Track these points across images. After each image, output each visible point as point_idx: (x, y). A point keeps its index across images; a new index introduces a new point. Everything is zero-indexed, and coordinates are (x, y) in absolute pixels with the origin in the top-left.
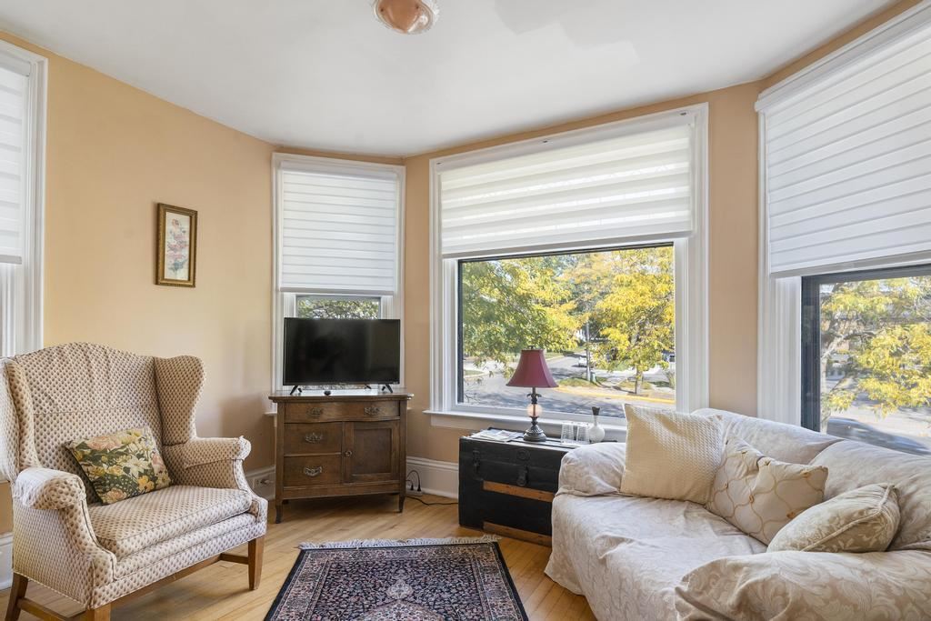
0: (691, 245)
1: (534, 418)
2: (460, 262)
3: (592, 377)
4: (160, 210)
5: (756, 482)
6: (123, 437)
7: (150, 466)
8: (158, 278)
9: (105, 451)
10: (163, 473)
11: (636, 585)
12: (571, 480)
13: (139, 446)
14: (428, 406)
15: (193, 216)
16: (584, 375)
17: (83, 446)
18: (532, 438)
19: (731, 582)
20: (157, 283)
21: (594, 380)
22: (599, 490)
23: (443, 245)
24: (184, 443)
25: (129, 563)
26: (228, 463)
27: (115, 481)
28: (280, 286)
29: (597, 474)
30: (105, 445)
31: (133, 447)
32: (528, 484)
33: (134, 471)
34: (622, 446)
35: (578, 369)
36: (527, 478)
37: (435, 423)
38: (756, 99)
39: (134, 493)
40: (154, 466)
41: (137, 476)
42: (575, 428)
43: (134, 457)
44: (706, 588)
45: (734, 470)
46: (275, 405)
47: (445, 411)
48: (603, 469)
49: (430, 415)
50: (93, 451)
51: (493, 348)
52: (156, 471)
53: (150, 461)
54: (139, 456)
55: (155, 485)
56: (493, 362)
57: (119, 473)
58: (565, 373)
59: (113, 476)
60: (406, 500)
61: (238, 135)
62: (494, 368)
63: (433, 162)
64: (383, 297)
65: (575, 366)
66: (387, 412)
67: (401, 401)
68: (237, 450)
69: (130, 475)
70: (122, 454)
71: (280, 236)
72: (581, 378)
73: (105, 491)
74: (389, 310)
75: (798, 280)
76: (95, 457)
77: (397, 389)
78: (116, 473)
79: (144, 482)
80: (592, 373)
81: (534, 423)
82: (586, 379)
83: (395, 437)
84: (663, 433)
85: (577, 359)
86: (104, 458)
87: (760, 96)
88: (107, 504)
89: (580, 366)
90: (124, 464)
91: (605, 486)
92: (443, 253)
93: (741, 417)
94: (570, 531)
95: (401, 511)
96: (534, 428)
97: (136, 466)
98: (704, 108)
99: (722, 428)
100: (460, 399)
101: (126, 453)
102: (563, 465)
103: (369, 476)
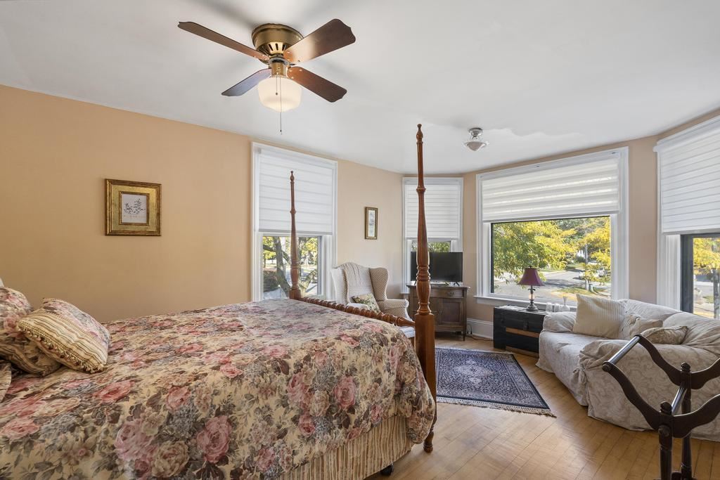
0: (619, 218)
1: (532, 300)
2: (492, 224)
3: (590, 287)
4: (366, 209)
5: (633, 327)
6: (367, 296)
8: (366, 237)
11: (569, 355)
12: (549, 325)
14: (476, 294)
15: (376, 210)
16: (584, 286)
18: (531, 309)
19: (597, 346)
20: (366, 238)
21: (592, 289)
22: (561, 330)
23: (484, 216)
26: (402, 308)
28: (406, 236)
29: (561, 323)
32: (528, 329)
34: (575, 313)
35: (578, 281)
36: (528, 327)
37: (479, 302)
38: (656, 144)
41: (374, 310)
42: (553, 306)
43: (371, 303)
44: (590, 350)
45: (626, 323)
46: (408, 289)
47: (485, 296)
48: (564, 322)
49: (477, 298)
50: (361, 301)
51: (508, 265)
52: (378, 309)
54: (373, 304)
56: (509, 274)
58: (566, 284)
60: (466, 338)
61: (387, 172)
62: (509, 277)
63: (478, 176)
64: (452, 241)
65: (576, 278)
66: (457, 295)
67: (464, 290)
68: (405, 304)
71: (406, 214)
72: (581, 288)
74: (455, 248)
75: (678, 237)
77: (461, 284)
80: (590, 285)
81: (532, 303)
82: (585, 289)
83: (461, 306)
84: (596, 307)
85: (577, 273)
86: (364, 303)
87: (658, 143)
89: (580, 278)
90: (370, 306)
91: (565, 328)
92: (484, 220)
93: (641, 302)
94: (546, 344)
95: (464, 340)
96: (532, 305)
97: (373, 307)
98: (626, 150)
99: (626, 306)
100: (492, 291)
101: (369, 301)
102: (545, 319)
103: (449, 323)
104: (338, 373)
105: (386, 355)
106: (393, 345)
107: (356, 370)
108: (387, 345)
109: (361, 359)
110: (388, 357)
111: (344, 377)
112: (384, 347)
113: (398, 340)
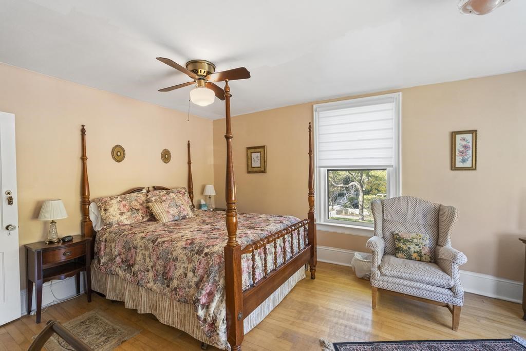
6: (414, 235)
7: (420, 250)
9: (404, 238)
10: (427, 256)
13: (419, 241)
15: (474, 133)
17: (397, 234)
20: (452, 170)
24: (442, 246)
25: (384, 278)
27: (403, 250)
30: (405, 236)
31: (415, 240)
33: (412, 250)
39: (409, 257)
40: (422, 251)
41: (413, 252)
43: (414, 245)
50: (400, 237)
52: (423, 253)
53: (421, 248)
54: (416, 245)
55: (421, 259)
57: (405, 248)
59: (403, 248)
69: (410, 251)
70: (410, 241)
73: (398, 253)
76: (399, 240)
78: (404, 248)
79: (415, 256)
86: (402, 241)
88: (397, 257)
90: (409, 246)
97: (413, 248)
101: (411, 242)
104: (170, 257)
105: (196, 261)
106: (203, 257)
107: (178, 260)
108: (200, 255)
109: (182, 255)
110: (196, 263)
111: (171, 260)
112: (197, 256)
113: (209, 256)
